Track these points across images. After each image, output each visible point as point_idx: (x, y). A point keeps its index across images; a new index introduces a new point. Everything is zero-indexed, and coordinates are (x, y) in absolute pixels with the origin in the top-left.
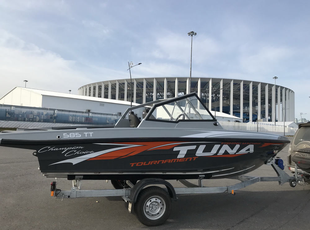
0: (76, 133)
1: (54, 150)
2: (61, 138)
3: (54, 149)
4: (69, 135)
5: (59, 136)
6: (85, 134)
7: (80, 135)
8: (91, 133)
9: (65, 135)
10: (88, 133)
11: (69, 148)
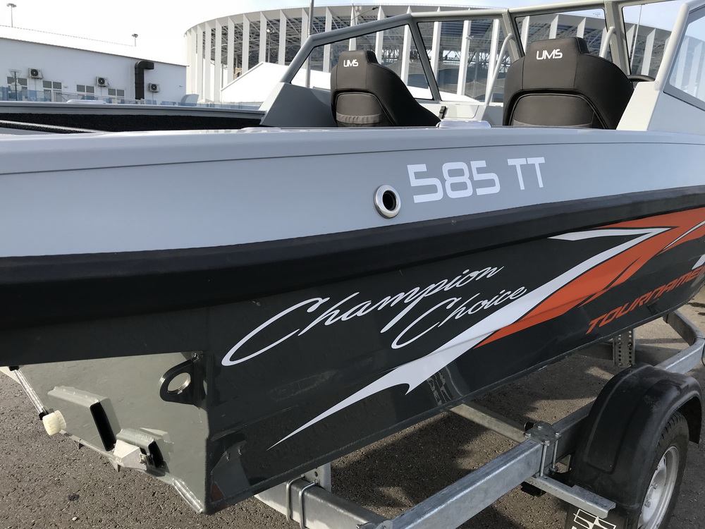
0: (476, 164)
1: (344, 317)
2: (402, 215)
3: (343, 309)
4: (443, 181)
5: (388, 188)
6: (514, 167)
7: (493, 176)
8: (537, 161)
9: (419, 175)
10: (523, 161)
11: (432, 289)
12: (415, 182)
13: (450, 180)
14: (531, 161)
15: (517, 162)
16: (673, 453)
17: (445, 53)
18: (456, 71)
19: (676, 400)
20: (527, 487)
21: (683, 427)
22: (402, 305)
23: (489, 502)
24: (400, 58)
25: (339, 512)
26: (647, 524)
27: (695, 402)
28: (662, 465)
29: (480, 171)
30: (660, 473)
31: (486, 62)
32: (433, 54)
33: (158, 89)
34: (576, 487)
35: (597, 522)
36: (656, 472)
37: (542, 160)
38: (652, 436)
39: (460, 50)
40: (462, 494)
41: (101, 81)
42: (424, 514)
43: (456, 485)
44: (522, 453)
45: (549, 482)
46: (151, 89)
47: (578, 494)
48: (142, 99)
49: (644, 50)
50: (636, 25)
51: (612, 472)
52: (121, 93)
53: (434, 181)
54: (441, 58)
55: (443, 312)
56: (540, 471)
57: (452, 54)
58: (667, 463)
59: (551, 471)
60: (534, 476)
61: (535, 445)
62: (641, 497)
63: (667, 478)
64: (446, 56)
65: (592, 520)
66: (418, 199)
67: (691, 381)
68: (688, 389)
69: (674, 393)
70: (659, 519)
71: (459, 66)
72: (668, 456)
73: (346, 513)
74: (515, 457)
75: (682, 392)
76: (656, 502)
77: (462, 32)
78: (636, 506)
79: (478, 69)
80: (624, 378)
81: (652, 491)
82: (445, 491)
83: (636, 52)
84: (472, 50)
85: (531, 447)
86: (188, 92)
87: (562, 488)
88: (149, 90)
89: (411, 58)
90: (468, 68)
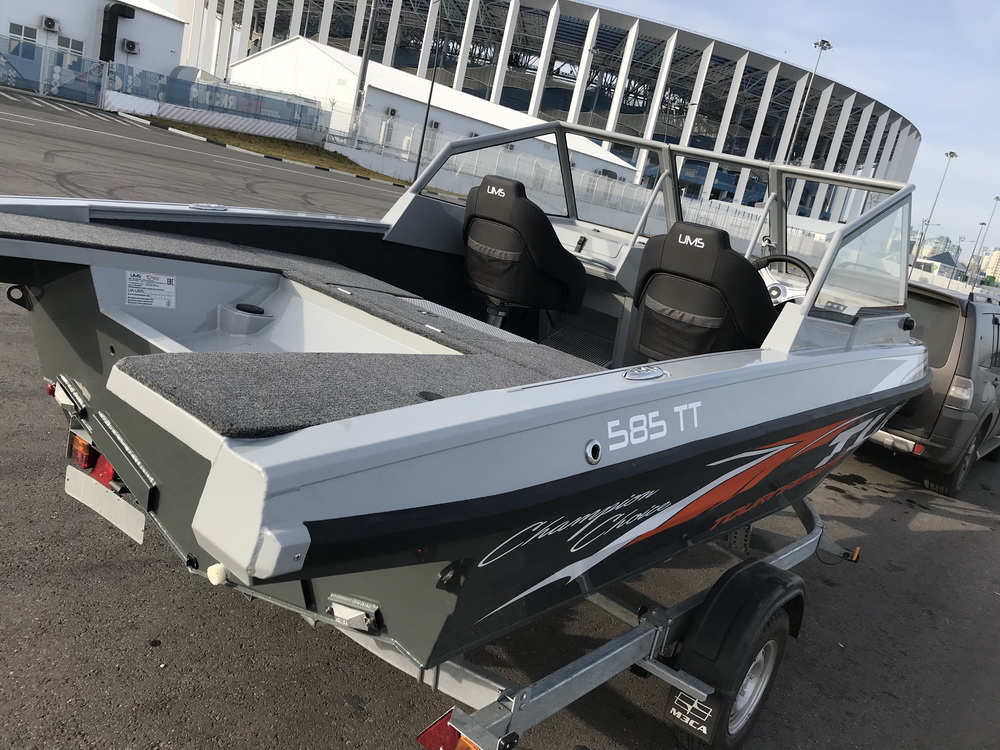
0: (652, 415)
1: (550, 533)
3: (552, 528)
4: (629, 431)
5: (597, 443)
6: (678, 412)
7: (663, 423)
8: (695, 405)
9: (614, 429)
10: (685, 407)
11: (609, 509)
12: (612, 435)
13: (634, 430)
14: (691, 406)
15: (679, 409)
16: (772, 646)
17: (557, 64)
18: (570, 93)
19: (781, 597)
20: (637, 670)
21: (785, 622)
22: (587, 521)
23: (605, 679)
24: (494, 61)
25: (477, 678)
26: (739, 712)
27: (798, 598)
28: (760, 657)
29: (655, 419)
30: (758, 664)
31: (611, 87)
32: (540, 63)
33: (136, 50)
34: (681, 672)
35: (695, 706)
36: (754, 663)
37: (699, 404)
38: (754, 631)
39: (579, 64)
40: (585, 670)
41: (49, 24)
42: (555, 684)
43: (579, 662)
44: (638, 636)
45: (658, 666)
46: (126, 48)
47: (682, 679)
48: (111, 62)
49: (816, 108)
50: (811, 74)
51: (714, 661)
52: (78, 45)
53: (624, 432)
54: (551, 72)
55: (611, 523)
56: (650, 655)
57: (566, 69)
58: (765, 656)
59: (659, 655)
60: (644, 659)
61: (649, 629)
62: (737, 685)
63: (764, 670)
64: (559, 69)
65: (692, 703)
66: (612, 447)
67: (797, 579)
68: (793, 587)
69: (780, 591)
70: (751, 709)
71: (573, 87)
72: (767, 649)
73: (484, 679)
74: (632, 640)
75: (787, 591)
76: (751, 692)
77: (584, 40)
78: (733, 692)
79: (600, 96)
80: (737, 573)
81: (748, 680)
82: (570, 666)
83: (805, 110)
84: (595, 67)
85: (646, 631)
86: (182, 63)
87: (669, 672)
88: (123, 48)
89: (510, 64)
90: (586, 91)
